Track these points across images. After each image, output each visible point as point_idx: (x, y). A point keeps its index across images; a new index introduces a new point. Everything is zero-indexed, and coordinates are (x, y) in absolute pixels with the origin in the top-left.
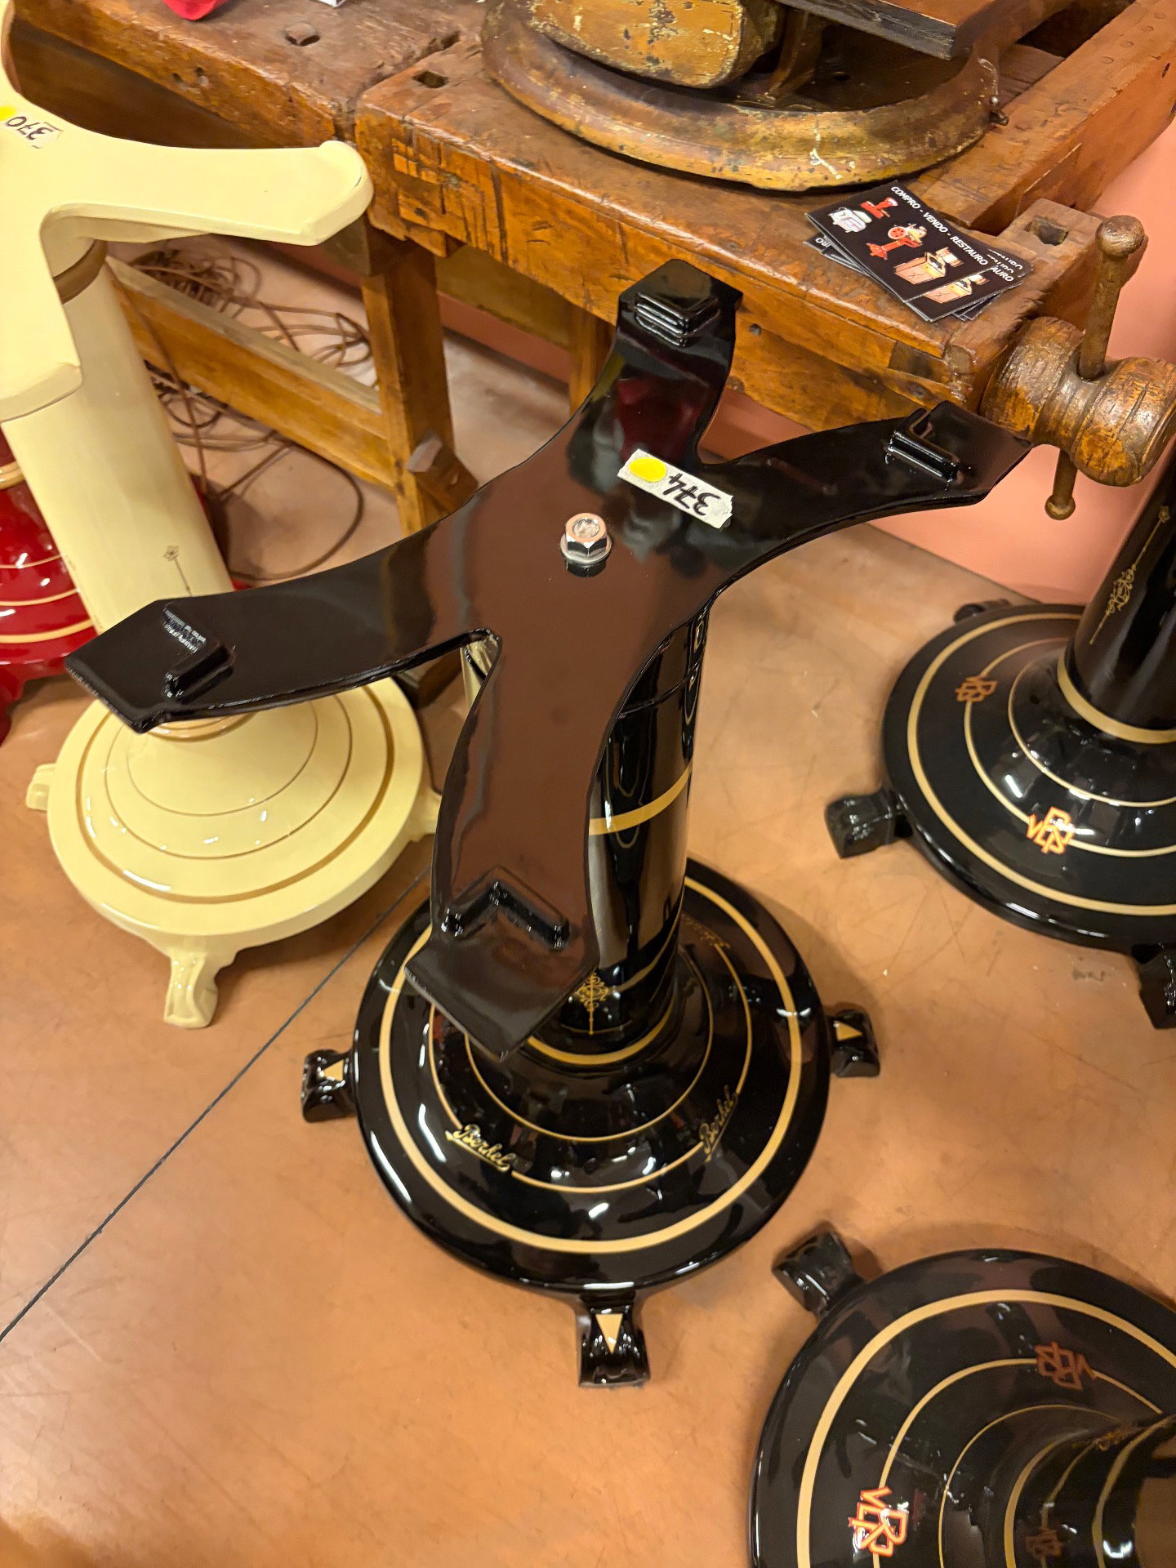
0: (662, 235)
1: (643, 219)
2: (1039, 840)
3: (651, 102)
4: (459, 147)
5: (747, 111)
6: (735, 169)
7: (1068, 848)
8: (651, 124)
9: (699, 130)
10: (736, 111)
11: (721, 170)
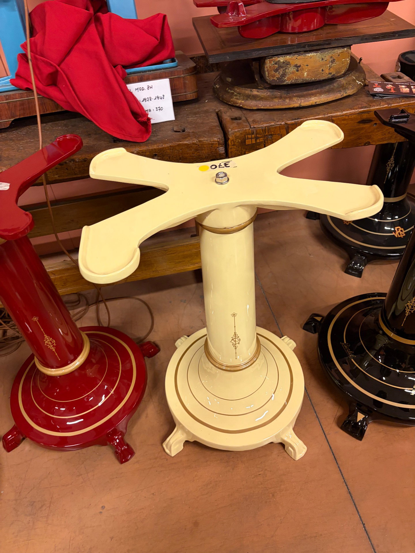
0: (346, 115)
1: (339, 114)
2: (399, 236)
3: (316, 89)
4: (273, 125)
5: (340, 79)
6: (346, 93)
7: (405, 233)
8: (321, 93)
9: (332, 89)
10: (338, 80)
11: (343, 95)
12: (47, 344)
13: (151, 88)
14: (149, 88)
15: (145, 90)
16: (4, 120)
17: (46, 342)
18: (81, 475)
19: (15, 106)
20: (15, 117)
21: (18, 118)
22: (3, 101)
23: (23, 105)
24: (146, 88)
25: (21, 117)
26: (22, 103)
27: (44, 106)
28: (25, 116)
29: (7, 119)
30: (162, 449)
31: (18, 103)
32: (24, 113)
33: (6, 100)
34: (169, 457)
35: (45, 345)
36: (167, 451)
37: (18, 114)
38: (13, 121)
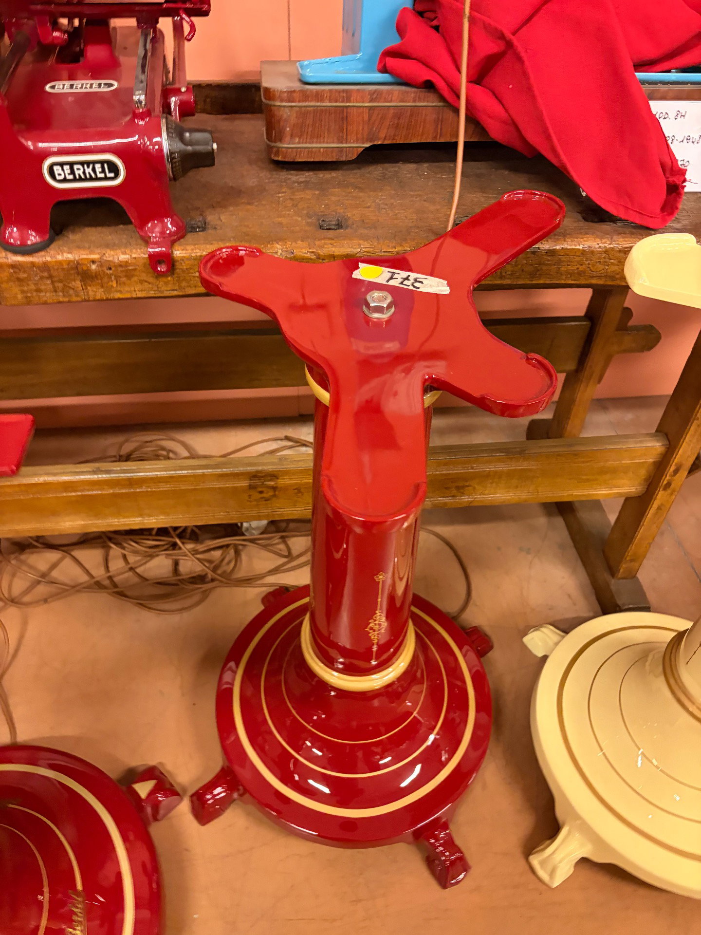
12: (371, 629)
13: (682, 117)
14: (679, 116)
15: (670, 119)
16: (350, 143)
17: (371, 625)
18: (360, 901)
19: (382, 118)
20: (374, 141)
21: (379, 143)
22: (363, 102)
23: (399, 118)
24: (672, 115)
25: (386, 142)
26: (399, 113)
27: (439, 126)
28: (394, 142)
29: (357, 143)
30: (527, 867)
31: (392, 111)
32: (395, 136)
33: (370, 102)
34: (544, 887)
35: (366, 629)
36: (542, 874)
37: (382, 134)
38: (366, 149)
